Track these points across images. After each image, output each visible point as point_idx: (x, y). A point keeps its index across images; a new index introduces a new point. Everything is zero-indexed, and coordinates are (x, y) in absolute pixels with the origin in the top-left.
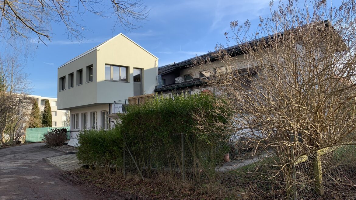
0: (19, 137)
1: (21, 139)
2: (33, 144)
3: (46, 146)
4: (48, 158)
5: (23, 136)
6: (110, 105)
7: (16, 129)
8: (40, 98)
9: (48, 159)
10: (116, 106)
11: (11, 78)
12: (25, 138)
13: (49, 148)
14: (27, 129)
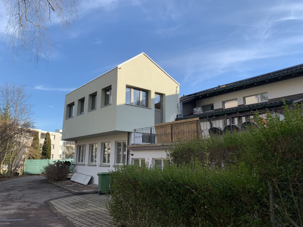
0: (17, 169)
1: (19, 171)
2: (31, 176)
3: (46, 180)
4: (52, 200)
5: (22, 167)
6: (129, 133)
7: (15, 160)
8: (40, 131)
9: (52, 202)
10: (137, 135)
11: (15, 109)
12: (24, 169)
13: (50, 184)
14: (26, 160)
